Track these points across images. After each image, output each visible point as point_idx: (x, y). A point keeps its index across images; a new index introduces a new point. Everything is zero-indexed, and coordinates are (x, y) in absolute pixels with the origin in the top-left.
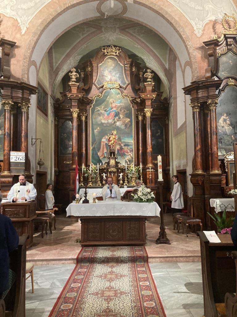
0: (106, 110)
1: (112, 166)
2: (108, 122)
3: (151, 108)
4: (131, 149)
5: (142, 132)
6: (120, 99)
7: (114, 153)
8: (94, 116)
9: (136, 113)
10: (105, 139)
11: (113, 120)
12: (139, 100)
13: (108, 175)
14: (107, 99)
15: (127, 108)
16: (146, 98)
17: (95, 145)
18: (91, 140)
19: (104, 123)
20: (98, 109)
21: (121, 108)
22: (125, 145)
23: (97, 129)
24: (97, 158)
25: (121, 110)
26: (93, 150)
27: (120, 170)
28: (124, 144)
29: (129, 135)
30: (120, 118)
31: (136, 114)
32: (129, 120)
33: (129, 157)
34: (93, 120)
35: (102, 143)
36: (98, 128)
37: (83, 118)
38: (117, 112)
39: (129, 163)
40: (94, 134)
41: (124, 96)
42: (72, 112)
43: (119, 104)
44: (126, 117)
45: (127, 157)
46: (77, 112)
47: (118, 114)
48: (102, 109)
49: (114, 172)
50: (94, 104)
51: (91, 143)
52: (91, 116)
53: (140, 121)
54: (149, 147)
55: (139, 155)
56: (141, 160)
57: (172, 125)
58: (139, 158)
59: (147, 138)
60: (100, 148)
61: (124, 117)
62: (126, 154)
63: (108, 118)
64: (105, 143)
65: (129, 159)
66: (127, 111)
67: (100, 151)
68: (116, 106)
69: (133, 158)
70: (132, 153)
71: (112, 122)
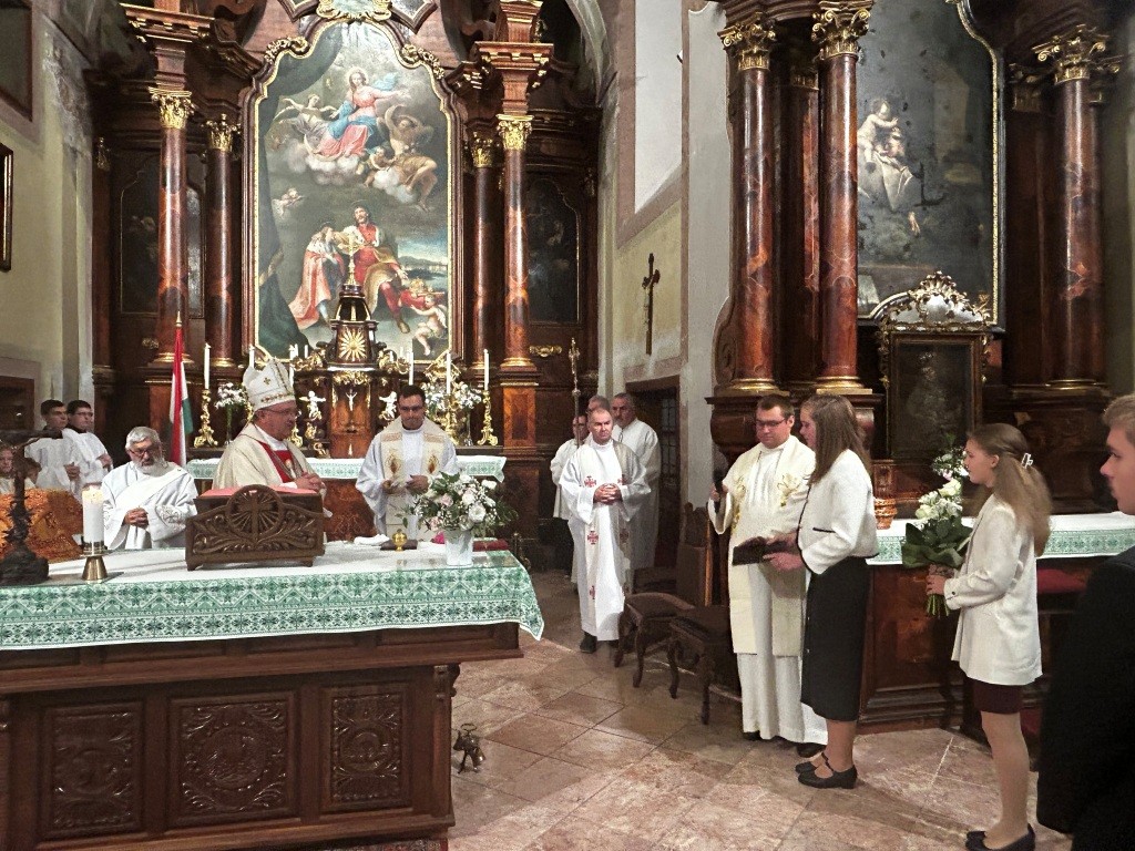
0: (330, 112)
1: (350, 361)
2: (339, 168)
3: (529, 113)
4: (441, 290)
5: (485, 221)
6: (392, 70)
7: (361, 305)
8: (274, 140)
9: (462, 135)
10: (323, 240)
12: (474, 78)
13: (329, 398)
14: (333, 66)
15: (423, 112)
16: (507, 65)
17: (274, 267)
18: (257, 243)
19: (320, 172)
20: (292, 108)
21: (398, 109)
22: (411, 275)
23: (285, 196)
24: (286, 326)
25: (395, 120)
26: (269, 291)
27: (384, 381)
28: (410, 269)
29: (429, 228)
30: (390, 153)
31: (463, 142)
32: (431, 163)
33: (431, 324)
34: (269, 155)
35: (310, 264)
36: (293, 193)
37: (223, 144)
38: (377, 124)
39: (428, 352)
40: (272, 220)
41: (411, 55)
42: (159, 103)
43: (388, 94)
44: (418, 150)
45: (420, 324)
46: (181, 106)
47: (382, 133)
48: (310, 107)
49: (360, 391)
50: (271, 80)
51: (257, 259)
52: (257, 136)
53: (482, 172)
54: (513, 285)
55: (475, 317)
56: (479, 339)
57: (612, 198)
58: (475, 333)
59: (507, 244)
60: (301, 282)
61: (410, 149)
62: (419, 312)
63: (338, 151)
64: (325, 260)
65: (430, 336)
66: (424, 124)
67: (298, 295)
68: (375, 99)
69: (447, 330)
70: (442, 310)
71: (356, 169)
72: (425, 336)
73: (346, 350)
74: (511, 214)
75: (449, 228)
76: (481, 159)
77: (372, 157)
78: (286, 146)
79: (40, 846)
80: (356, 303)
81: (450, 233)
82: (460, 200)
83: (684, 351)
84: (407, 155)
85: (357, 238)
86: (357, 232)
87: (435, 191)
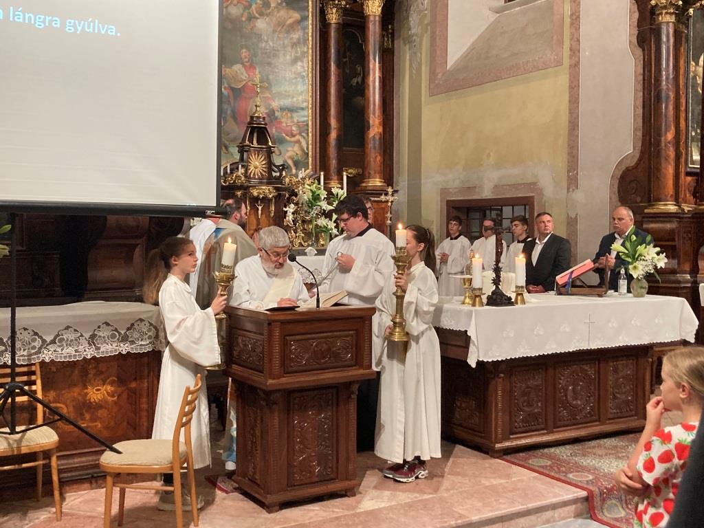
1: (255, 178)
2: (229, 14)
4: (304, 121)
7: (262, 132)
11: (244, 11)
27: (287, 195)
28: (281, 102)
32: (296, 16)
33: (296, 148)
39: (294, 171)
45: (290, 149)
49: (267, 202)
53: (333, 26)
54: (374, 121)
55: (329, 145)
56: (333, 163)
57: (421, 53)
58: (329, 158)
59: (369, 90)
61: (281, 3)
62: (288, 138)
63: (228, 1)
65: (296, 158)
69: (308, 154)
70: (304, 138)
71: (242, 15)
72: (292, 158)
73: (252, 168)
74: (371, 66)
75: (310, 70)
76: (333, 17)
77: (254, 7)
79: (511, 436)
80: (259, 131)
81: (310, 75)
82: (318, 48)
83: (573, 182)
84: (279, 7)
85: (242, 74)
86: (243, 70)
87: (299, 39)
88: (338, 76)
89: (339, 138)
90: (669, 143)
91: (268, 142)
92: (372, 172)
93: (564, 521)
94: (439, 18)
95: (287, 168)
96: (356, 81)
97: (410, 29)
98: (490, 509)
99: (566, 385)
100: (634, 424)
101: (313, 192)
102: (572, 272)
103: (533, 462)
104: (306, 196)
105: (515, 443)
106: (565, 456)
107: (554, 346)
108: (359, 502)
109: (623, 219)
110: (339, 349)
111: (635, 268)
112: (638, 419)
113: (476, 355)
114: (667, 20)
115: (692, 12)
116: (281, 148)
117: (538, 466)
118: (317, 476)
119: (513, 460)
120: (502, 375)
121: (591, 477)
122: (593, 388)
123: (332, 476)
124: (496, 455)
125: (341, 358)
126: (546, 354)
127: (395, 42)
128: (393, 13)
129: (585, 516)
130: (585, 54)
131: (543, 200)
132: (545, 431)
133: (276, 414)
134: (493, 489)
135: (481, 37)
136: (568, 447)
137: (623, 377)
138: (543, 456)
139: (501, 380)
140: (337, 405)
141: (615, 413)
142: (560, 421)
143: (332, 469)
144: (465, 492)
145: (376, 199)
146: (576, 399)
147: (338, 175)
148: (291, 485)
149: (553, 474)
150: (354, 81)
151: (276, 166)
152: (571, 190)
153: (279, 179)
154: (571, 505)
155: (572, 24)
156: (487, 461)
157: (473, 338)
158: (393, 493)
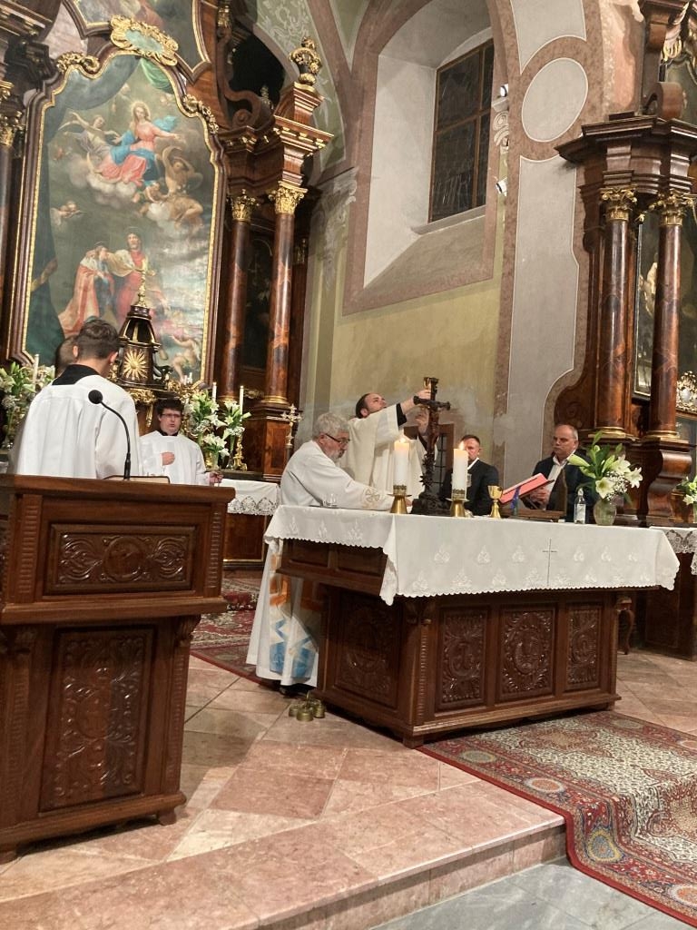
0: (113, 137)
1: (130, 379)
2: (118, 192)
3: (301, 187)
7: (145, 327)
10: (97, 258)
11: (136, 192)
12: (249, 143)
14: (119, 93)
15: (194, 158)
16: (292, 141)
17: (48, 275)
18: (33, 248)
19: (99, 191)
20: (74, 122)
23: (64, 207)
25: (171, 160)
26: (41, 298)
30: (164, 189)
31: (227, 195)
32: (198, 207)
34: (51, 163)
36: (72, 206)
38: (155, 160)
39: (182, 380)
41: (192, 105)
43: (167, 134)
44: (188, 192)
45: (180, 354)
47: (158, 168)
48: (94, 127)
50: (59, 90)
51: (31, 263)
52: (41, 141)
53: (241, 224)
54: (279, 331)
55: (227, 354)
56: (230, 375)
57: (336, 270)
58: (226, 369)
59: (275, 296)
60: (72, 294)
61: (181, 190)
63: (118, 176)
64: (96, 277)
65: (185, 365)
66: (196, 171)
67: (68, 307)
68: (156, 135)
69: (200, 362)
70: (197, 343)
71: (133, 197)
72: (180, 365)
73: (128, 368)
74: (280, 269)
75: (210, 269)
76: (241, 214)
77: (148, 189)
78: (69, 159)
79: (437, 715)
80: (141, 324)
81: (210, 274)
82: (221, 246)
83: (500, 405)
84: (179, 194)
85: (128, 262)
86: (129, 257)
87: (199, 232)
88: (242, 279)
89: (238, 349)
90: (619, 357)
91: (151, 338)
92: (274, 388)
93: (526, 870)
94: (358, 231)
95: (171, 371)
96: (263, 295)
97: (325, 244)
98: (409, 853)
99: (513, 640)
100: (597, 697)
101: (202, 404)
102: (519, 488)
103: (469, 756)
104: (192, 407)
105: (440, 726)
106: (513, 748)
107: (503, 583)
108: (177, 838)
109: (567, 440)
110: (160, 557)
111: (602, 485)
112: (601, 692)
113: (394, 585)
114: (620, 216)
115: (643, 219)
116: (168, 352)
117: (478, 765)
118: (104, 788)
119: (438, 752)
120: (429, 621)
121: (561, 788)
122: (548, 646)
123: (134, 787)
124: (413, 744)
125: (164, 573)
126: (491, 592)
127: (309, 258)
128: (309, 228)
129: (558, 858)
130: (521, 260)
131: (464, 429)
132: (484, 708)
133: (25, 671)
134: (412, 806)
135: (402, 256)
136: (513, 731)
137: (585, 633)
138: (481, 745)
139: (426, 628)
140: (153, 658)
141: (573, 683)
142: (504, 692)
143: (134, 775)
144: (367, 814)
145: (276, 419)
146: (526, 661)
147: (234, 390)
148: (45, 808)
149: (502, 779)
150: (262, 296)
151: (158, 368)
152: (498, 414)
153: (161, 384)
154: (538, 840)
155: (507, 228)
156: (400, 753)
157: (392, 558)
158: (243, 814)
